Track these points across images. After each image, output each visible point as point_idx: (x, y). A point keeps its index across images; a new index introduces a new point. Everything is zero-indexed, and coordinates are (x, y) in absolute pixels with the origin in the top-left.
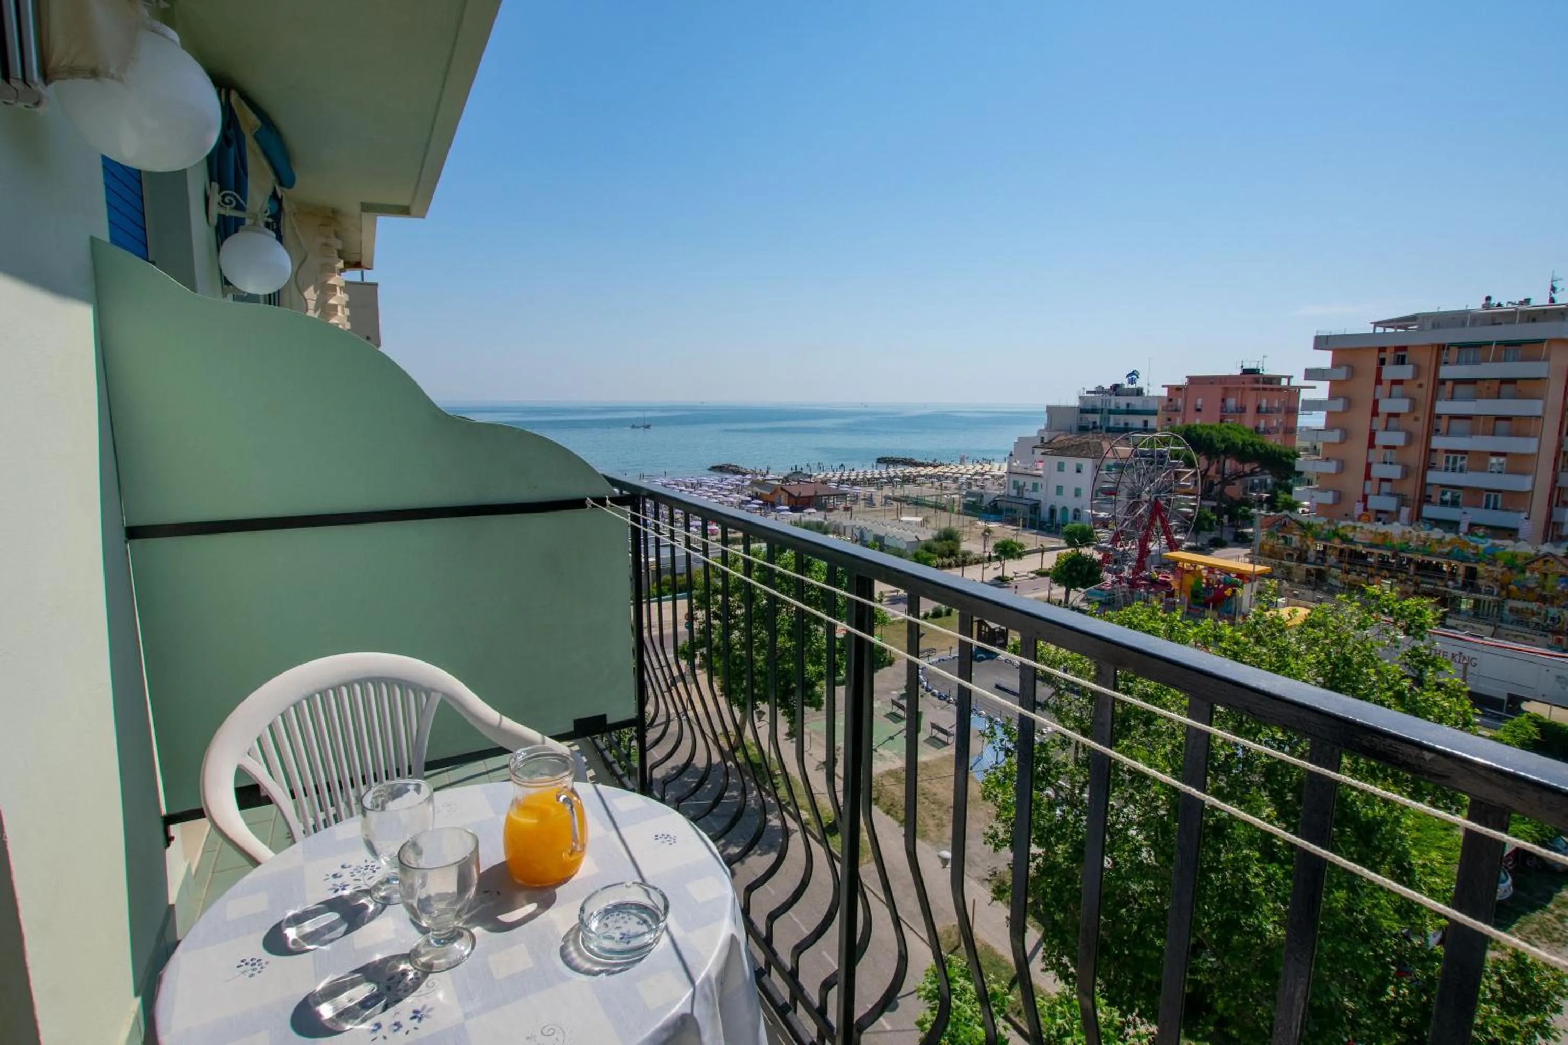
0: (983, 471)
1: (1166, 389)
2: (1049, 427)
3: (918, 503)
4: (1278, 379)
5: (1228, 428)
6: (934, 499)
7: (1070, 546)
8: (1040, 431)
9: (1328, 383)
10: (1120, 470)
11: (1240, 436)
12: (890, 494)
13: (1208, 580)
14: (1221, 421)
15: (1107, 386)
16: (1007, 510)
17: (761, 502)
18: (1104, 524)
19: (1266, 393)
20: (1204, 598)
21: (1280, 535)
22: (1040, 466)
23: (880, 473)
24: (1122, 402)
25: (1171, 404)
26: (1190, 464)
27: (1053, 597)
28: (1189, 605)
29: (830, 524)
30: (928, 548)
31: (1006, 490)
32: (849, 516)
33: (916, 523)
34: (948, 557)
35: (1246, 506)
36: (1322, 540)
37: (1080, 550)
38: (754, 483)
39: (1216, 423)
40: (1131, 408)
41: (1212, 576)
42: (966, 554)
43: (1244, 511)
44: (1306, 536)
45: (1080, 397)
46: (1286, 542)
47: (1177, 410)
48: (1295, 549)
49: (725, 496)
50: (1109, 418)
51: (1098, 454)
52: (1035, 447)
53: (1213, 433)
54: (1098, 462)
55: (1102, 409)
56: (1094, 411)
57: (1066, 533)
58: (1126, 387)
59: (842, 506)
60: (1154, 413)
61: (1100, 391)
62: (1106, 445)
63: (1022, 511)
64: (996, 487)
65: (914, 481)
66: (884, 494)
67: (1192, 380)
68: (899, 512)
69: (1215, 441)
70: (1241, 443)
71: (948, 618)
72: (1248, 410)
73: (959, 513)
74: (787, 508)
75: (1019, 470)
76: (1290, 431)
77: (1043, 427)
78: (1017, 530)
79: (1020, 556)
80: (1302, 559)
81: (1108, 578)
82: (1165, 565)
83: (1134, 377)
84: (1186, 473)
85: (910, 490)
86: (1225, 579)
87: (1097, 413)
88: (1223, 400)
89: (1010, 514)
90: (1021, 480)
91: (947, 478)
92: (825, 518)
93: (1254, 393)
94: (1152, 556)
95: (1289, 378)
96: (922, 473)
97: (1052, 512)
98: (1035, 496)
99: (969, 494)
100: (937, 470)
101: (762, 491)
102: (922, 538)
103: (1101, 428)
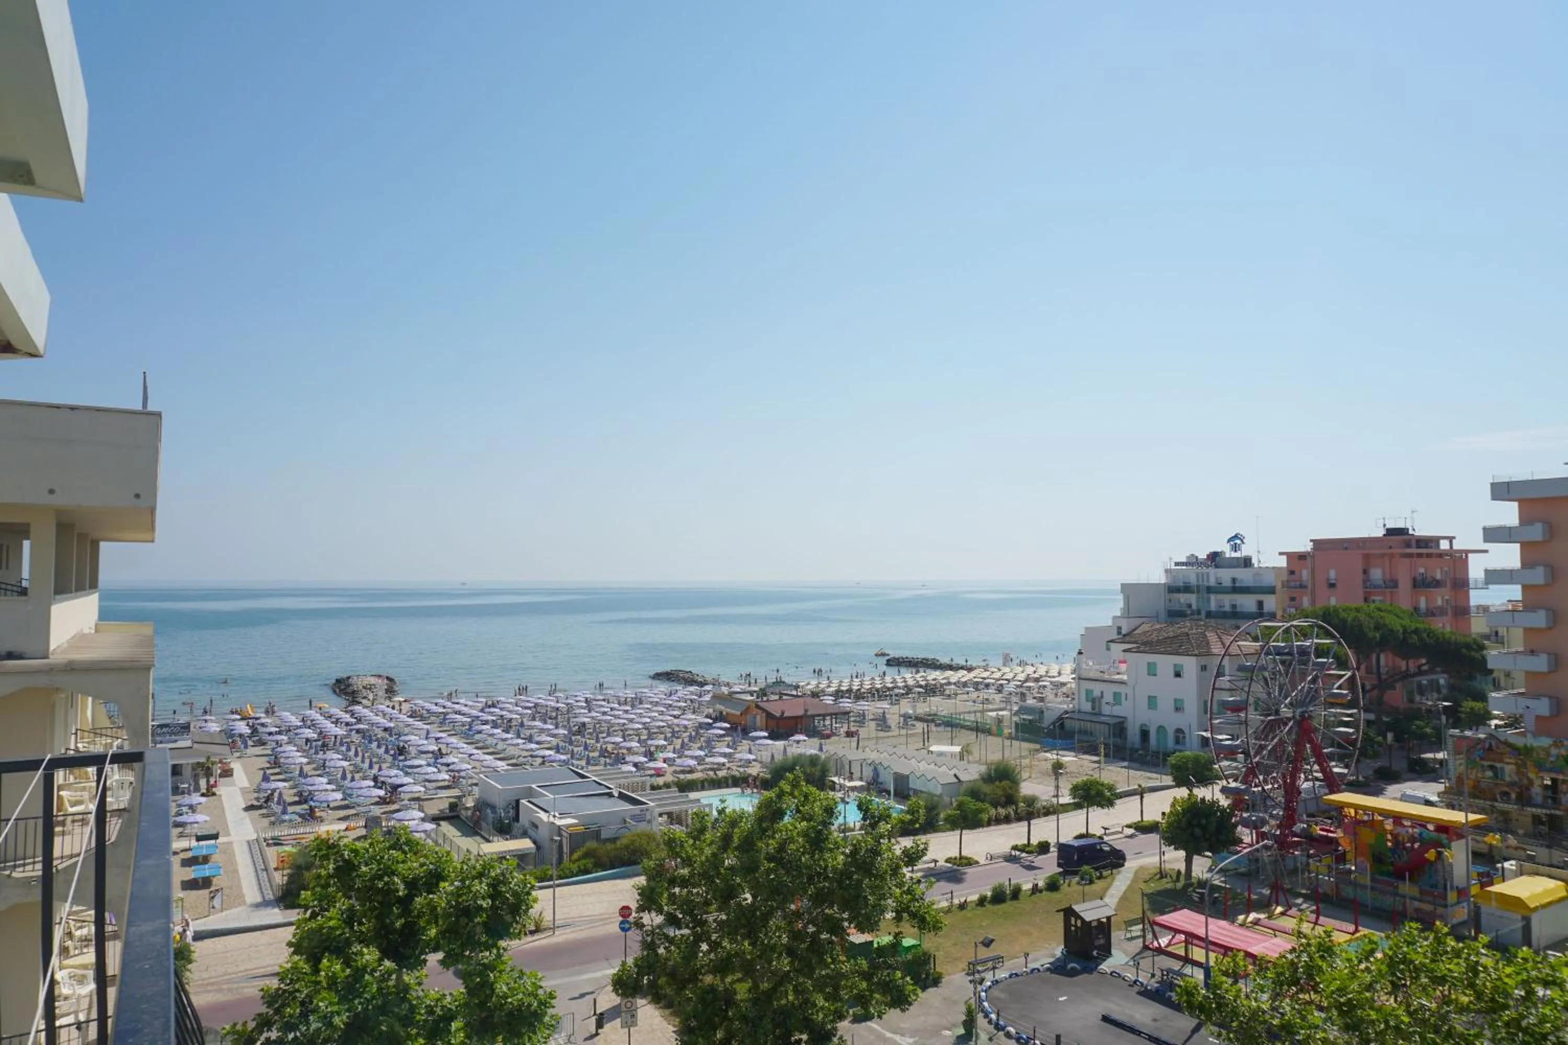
0: (1036, 676)
1: (1284, 558)
2: (1127, 612)
3: (951, 724)
4: (1435, 541)
5: (1380, 610)
6: (972, 717)
7: (1179, 785)
8: (1115, 618)
9: (1518, 545)
10: (1249, 675)
11: (1398, 621)
12: (911, 712)
13: (1395, 837)
14: (1366, 600)
15: (1202, 555)
16: (1080, 732)
17: (727, 725)
18: (1230, 753)
19: (1424, 560)
20: (1392, 864)
21: (1486, 763)
22: (1123, 667)
23: (894, 681)
24: (1225, 576)
25: (1293, 577)
26: (1342, 663)
27: (1168, 866)
28: (1372, 875)
29: (828, 759)
30: (975, 794)
31: (1076, 702)
32: (854, 745)
33: (952, 755)
34: (1004, 806)
35: (1418, 719)
36: (1550, 770)
37: (1196, 791)
38: (717, 698)
39: (1360, 603)
40: (1237, 585)
41: (1399, 830)
42: (1031, 801)
43: (1419, 727)
44: (1524, 765)
45: (1167, 571)
46: (1496, 776)
47: (1302, 586)
48: (1512, 784)
49: (675, 717)
50: (1209, 599)
51: (1203, 650)
52: (1112, 641)
53: (1362, 617)
54: (1204, 661)
55: (1198, 587)
56: (1187, 589)
57: (1174, 766)
58: (1227, 556)
59: (845, 728)
60: (1271, 591)
61: (1193, 561)
62: (1212, 636)
63: (1101, 734)
64: (1060, 699)
65: (942, 693)
66: (902, 712)
67: (1317, 543)
68: (926, 737)
69: (1366, 630)
70: (1401, 631)
71: (1015, 903)
72: (1401, 584)
73: (1010, 737)
74: (766, 734)
75: (1092, 675)
76: (1462, 611)
77: (1119, 614)
78: (1098, 762)
79: (1110, 803)
80: (1524, 799)
81: (1246, 835)
82: (1324, 812)
83: (1238, 542)
84: (1341, 676)
85: (937, 705)
86: (1420, 834)
87: (1193, 592)
88: (1365, 572)
89: (1085, 738)
90: (1097, 689)
91: (987, 686)
92: (821, 749)
93: (1407, 560)
94: (1305, 800)
95: (1451, 539)
96: (953, 680)
97: (1145, 734)
98: (1118, 711)
99: (1023, 710)
100: (972, 675)
101: (728, 710)
102: (964, 777)
103: (1199, 612)
